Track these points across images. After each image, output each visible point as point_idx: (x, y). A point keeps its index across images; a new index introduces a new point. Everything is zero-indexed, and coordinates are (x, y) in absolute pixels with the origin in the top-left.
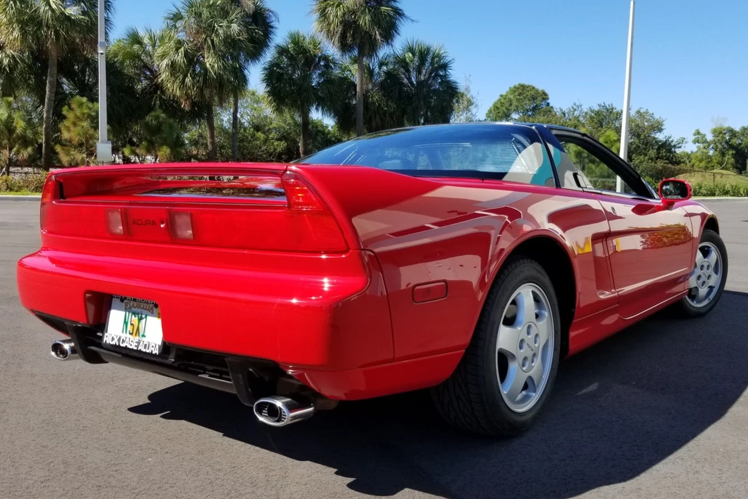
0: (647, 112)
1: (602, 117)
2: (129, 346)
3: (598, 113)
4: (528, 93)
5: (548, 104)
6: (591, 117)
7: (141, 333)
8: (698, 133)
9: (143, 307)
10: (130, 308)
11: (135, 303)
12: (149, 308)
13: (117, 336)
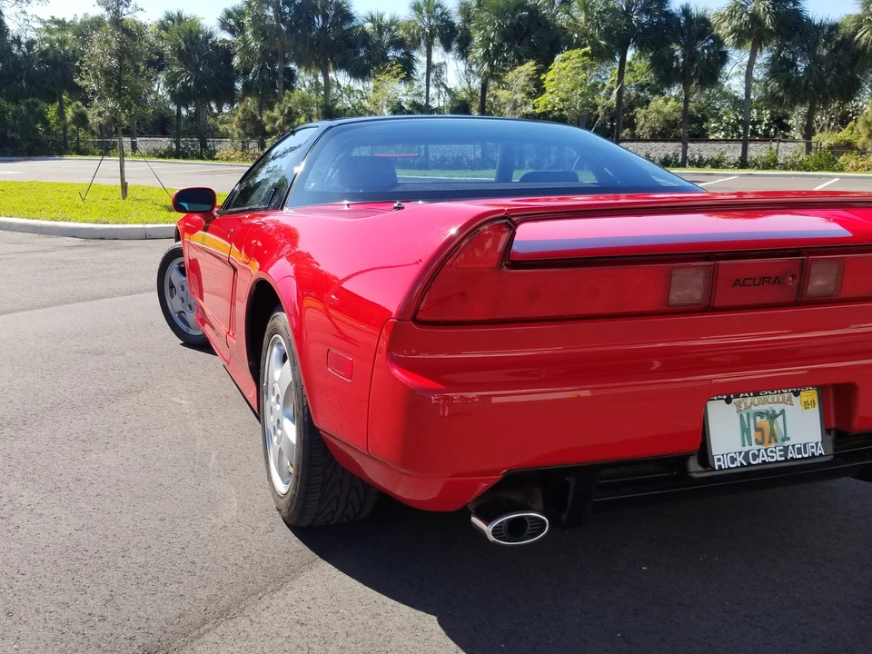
2: (768, 460)
7: (780, 436)
9: (773, 399)
10: (747, 407)
11: (756, 399)
12: (784, 398)
13: (740, 453)
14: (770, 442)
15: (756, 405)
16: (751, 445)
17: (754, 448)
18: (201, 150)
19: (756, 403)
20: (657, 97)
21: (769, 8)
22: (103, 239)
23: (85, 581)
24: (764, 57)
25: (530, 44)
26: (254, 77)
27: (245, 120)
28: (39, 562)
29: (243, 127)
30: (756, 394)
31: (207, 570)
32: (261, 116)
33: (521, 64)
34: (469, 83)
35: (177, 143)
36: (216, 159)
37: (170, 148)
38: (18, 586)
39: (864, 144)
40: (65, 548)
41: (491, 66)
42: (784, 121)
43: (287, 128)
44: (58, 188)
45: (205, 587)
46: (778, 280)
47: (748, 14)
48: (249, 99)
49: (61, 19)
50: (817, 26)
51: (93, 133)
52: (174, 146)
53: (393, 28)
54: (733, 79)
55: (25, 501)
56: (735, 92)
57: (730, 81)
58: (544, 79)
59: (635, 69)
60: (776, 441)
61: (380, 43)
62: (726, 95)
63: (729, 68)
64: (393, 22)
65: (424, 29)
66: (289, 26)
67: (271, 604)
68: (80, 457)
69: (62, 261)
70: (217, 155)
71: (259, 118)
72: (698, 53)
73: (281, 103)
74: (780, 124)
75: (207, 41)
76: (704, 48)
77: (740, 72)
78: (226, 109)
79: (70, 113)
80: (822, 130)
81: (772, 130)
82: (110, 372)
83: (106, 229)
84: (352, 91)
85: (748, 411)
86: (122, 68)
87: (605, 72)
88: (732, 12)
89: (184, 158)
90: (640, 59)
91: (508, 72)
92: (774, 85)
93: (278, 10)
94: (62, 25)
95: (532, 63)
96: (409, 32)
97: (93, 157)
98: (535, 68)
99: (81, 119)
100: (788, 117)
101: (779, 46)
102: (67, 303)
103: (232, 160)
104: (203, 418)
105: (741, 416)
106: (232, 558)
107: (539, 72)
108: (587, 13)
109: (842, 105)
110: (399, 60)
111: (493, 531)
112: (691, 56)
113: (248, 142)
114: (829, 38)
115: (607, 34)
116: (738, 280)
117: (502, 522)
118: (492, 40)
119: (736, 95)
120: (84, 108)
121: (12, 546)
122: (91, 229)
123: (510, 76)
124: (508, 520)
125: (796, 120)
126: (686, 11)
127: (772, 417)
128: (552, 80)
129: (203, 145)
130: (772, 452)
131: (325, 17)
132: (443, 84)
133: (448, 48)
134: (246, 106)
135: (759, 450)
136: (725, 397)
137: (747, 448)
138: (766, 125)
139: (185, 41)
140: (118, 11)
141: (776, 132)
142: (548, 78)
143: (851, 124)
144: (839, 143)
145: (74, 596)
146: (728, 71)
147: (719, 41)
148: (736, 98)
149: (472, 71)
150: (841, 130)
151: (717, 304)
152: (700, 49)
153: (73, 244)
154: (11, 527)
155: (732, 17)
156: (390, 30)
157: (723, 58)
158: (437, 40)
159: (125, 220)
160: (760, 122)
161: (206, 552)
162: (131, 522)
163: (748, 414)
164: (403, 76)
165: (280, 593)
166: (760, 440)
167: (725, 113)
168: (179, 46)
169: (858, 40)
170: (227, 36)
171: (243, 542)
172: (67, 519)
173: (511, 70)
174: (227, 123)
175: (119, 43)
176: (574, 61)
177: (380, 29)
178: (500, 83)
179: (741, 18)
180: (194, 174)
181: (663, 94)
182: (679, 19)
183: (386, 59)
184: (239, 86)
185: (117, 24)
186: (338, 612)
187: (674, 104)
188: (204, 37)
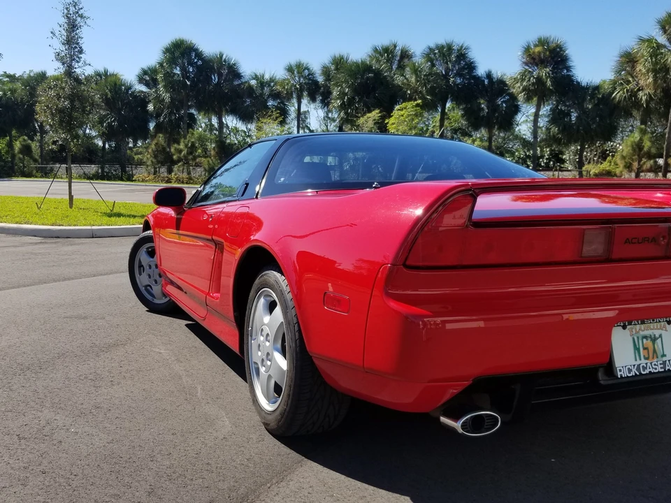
2: (653, 371)
7: (660, 353)
9: (654, 327)
10: (637, 332)
11: (643, 326)
12: (661, 326)
13: (634, 366)
14: (653, 358)
15: (643, 331)
16: (640, 360)
17: (643, 362)
18: (122, 174)
19: (643, 329)
20: (466, 138)
21: (549, 74)
22: (59, 237)
23: (127, 479)
24: (546, 109)
25: (375, 97)
26: (164, 119)
27: (157, 151)
28: (86, 467)
29: (156, 157)
30: (643, 323)
31: (221, 468)
32: (170, 149)
33: (370, 111)
34: (327, 126)
35: (102, 168)
36: (135, 181)
37: (97, 172)
38: (74, 484)
39: (621, 172)
40: (104, 457)
41: (346, 113)
42: (560, 156)
43: (191, 157)
44: (16, 200)
45: (224, 481)
46: (654, 240)
47: (534, 78)
48: (161, 135)
49: (12, 73)
50: (584, 87)
51: (35, 161)
52: (100, 171)
53: (272, 84)
54: (523, 126)
55: (60, 424)
56: (524, 135)
57: (520, 127)
58: (388, 123)
59: (450, 117)
60: (657, 357)
61: (262, 95)
62: (517, 137)
63: (520, 118)
64: (272, 80)
65: (295, 86)
66: (192, 81)
67: (279, 491)
68: (93, 391)
69: (32, 253)
70: (135, 178)
71: (168, 150)
72: (499, 105)
73: (185, 138)
74: (557, 158)
75: (127, 92)
76: (503, 102)
77: (527, 120)
78: (140, 143)
79: (17, 145)
80: (589, 163)
81: (552, 163)
82: (97, 331)
83: (61, 230)
84: (238, 131)
85: (638, 335)
86: (73, 107)
87: (428, 119)
88: (523, 76)
89: (108, 180)
90: (454, 110)
91: (359, 117)
92: (555, 130)
93: (183, 69)
94: (12, 78)
95: (377, 111)
96: (284, 88)
97: (36, 179)
98: (380, 115)
99: (26, 150)
100: (562, 153)
101: (557, 101)
102: (45, 283)
103: (146, 181)
104: (181, 362)
105: (634, 339)
106: (238, 460)
107: (383, 118)
108: (417, 76)
109: (602, 145)
110: (277, 108)
111: (462, 426)
112: (494, 108)
113: (159, 168)
114: (593, 96)
115: (431, 91)
116: (628, 239)
117: (467, 419)
118: (346, 94)
119: (524, 137)
120: (30, 141)
121: (60, 456)
122: (49, 230)
123: (361, 121)
124: (472, 417)
125: (569, 155)
126: (489, 75)
127: (654, 340)
128: (393, 124)
129: (124, 170)
130: (655, 365)
131: (220, 75)
132: (307, 126)
133: (313, 99)
134: (158, 140)
135: (646, 364)
136: (622, 324)
137: (638, 362)
138: (547, 159)
139: (110, 91)
140: (71, 65)
141: (554, 164)
142: (390, 123)
143: (609, 158)
144: (602, 172)
145: (122, 490)
146: (518, 119)
147: (513, 98)
148: (524, 139)
149: (329, 118)
150: (602, 163)
151: (614, 256)
152: (500, 103)
153: (35, 241)
154: (55, 442)
155: (523, 80)
156: (269, 85)
157: (516, 110)
158: (305, 94)
159: (75, 223)
160: (542, 157)
161: (217, 456)
162: (150, 436)
163: (638, 338)
164: (280, 119)
165: (283, 484)
166: (647, 356)
167: (517, 150)
168: (106, 95)
169: (615, 98)
170: (143, 88)
171: (242, 449)
172: (98, 435)
173: (362, 116)
174: (140, 153)
175: (71, 89)
176: (409, 110)
177: (262, 84)
178: (352, 125)
179: (529, 80)
180: (117, 191)
181: (471, 136)
182: (484, 81)
183: (267, 107)
184: (152, 126)
185: (70, 75)
186: (333, 496)
187: (479, 143)
188: (125, 89)
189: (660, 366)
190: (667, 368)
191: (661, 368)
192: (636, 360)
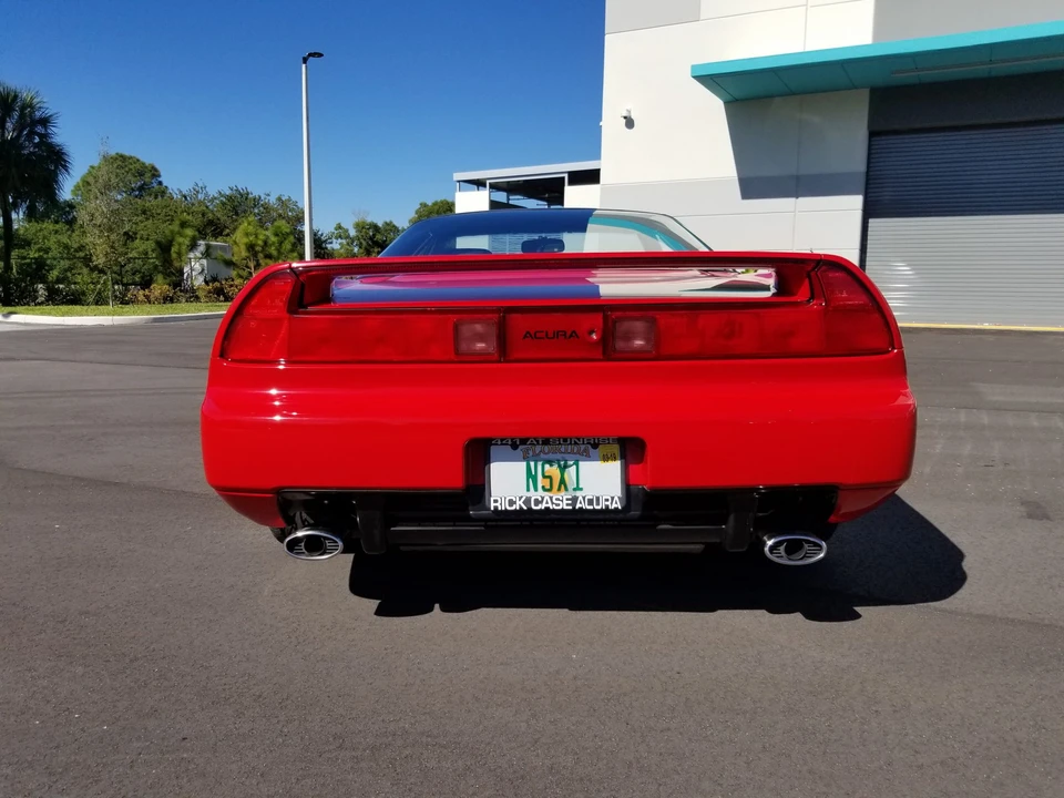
0: (289, 199)
1: (236, 203)
3: (230, 198)
4: (131, 167)
5: (160, 183)
6: (223, 204)
7: (572, 486)
8: (339, 227)
9: (565, 450)
10: (536, 455)
11: (545, 448)
12: (578, 449)
13: (522, 497)
14: (559, 489)
15: (547, 453)
16: (536, 490)
17: (534, 495)
19: (545, 451)
30: (547, 443)
60: (565, 490)
85: (537, 458)
116: (529, 332)
127: (563, 467)
130: (558, 500)
135: (544, 497)
136: (510, 443)
137: (531, 493)
166: (547, 487)
189: (565, 502)
190: (578, 506)
191: (567, 505)
192: (528, 490)
